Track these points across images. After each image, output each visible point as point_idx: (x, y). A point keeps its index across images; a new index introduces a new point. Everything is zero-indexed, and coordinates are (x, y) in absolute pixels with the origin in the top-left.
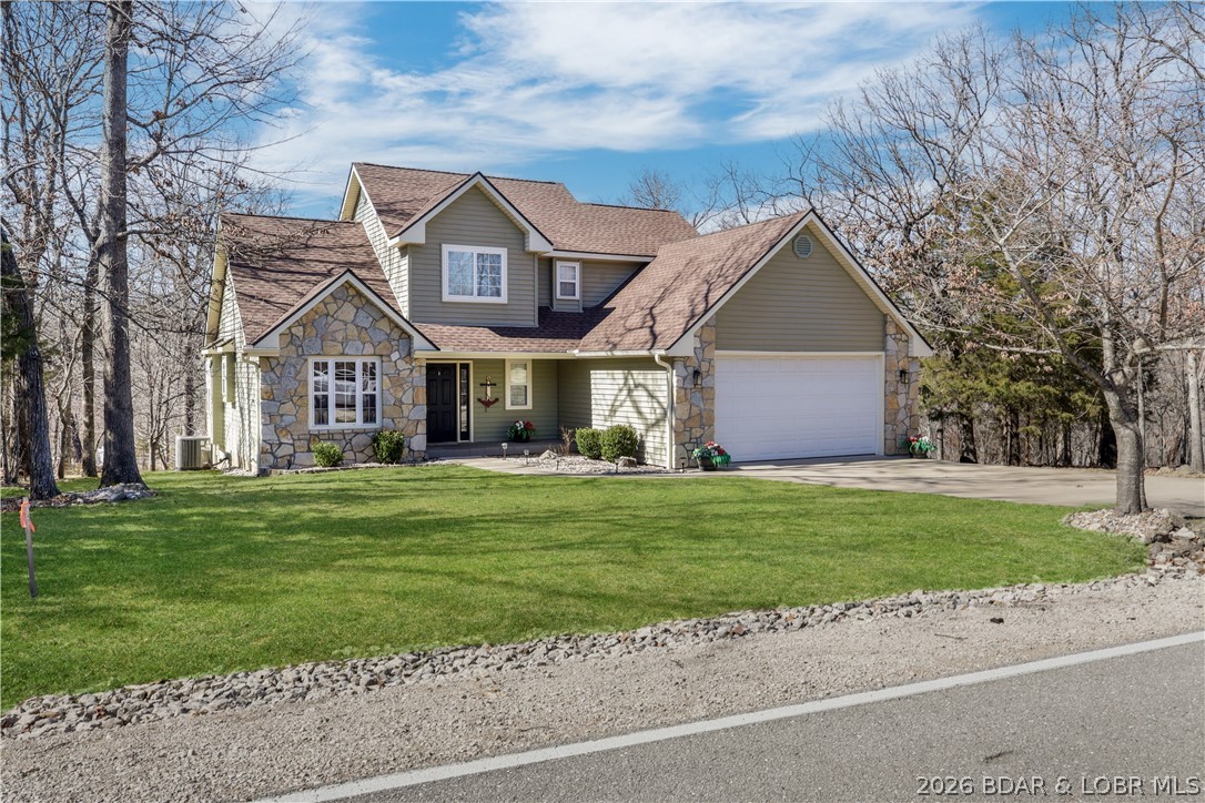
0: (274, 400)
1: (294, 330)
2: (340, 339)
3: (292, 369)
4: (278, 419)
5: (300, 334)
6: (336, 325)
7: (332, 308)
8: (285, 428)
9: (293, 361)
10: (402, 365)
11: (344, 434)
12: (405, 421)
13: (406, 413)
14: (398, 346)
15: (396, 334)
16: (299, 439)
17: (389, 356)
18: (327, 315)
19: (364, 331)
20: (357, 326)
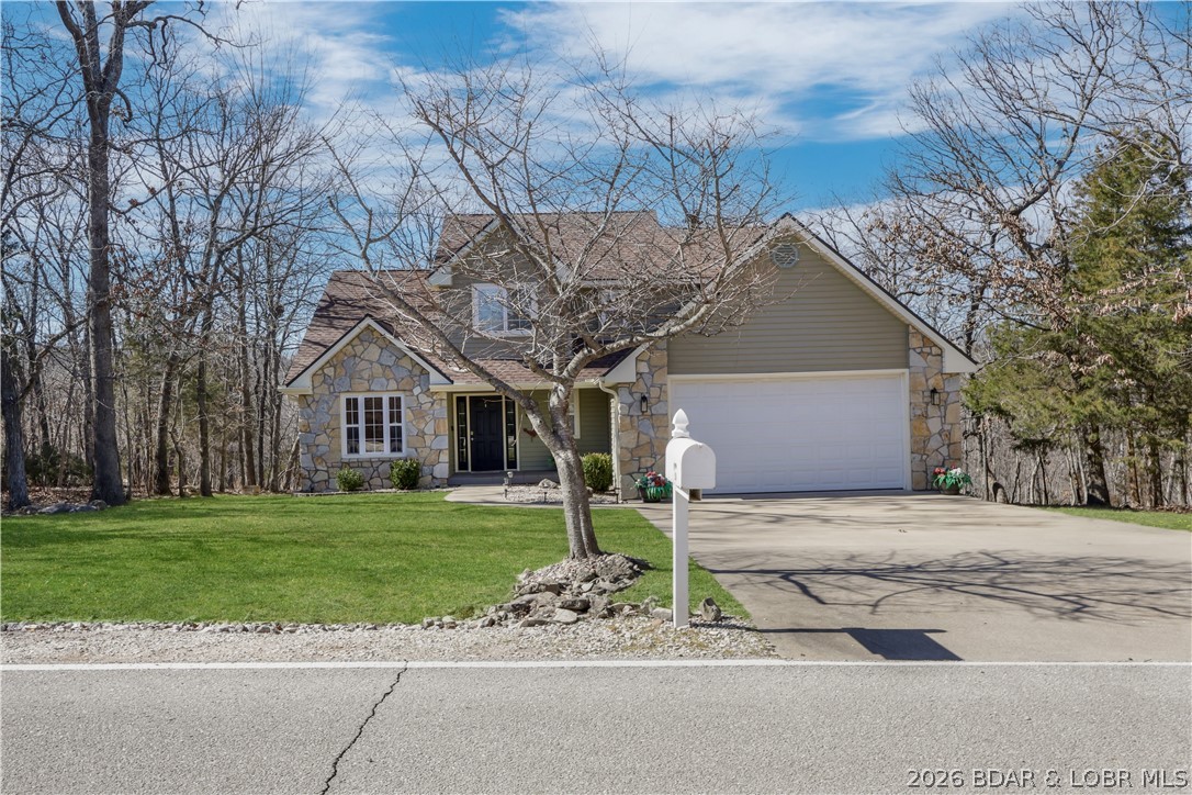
0: (310, 432)
1: (325, 371)
2: (366, 377)
3: (325, 405)
4: (314, 449)
5: (332, 374)
6: (363, 365)
7: (359, 349)
8: (320, 457)
9: (326, 398)
10: (423, 399)
11: (371, 462)
12: (428, 450)
13: (428, 443)
14: (419, 381)
15: (417, 371)
16: (333, 467)
17: (411, 391)
18: (355, 356)
19: (388, 369)
20: (381, 365)
